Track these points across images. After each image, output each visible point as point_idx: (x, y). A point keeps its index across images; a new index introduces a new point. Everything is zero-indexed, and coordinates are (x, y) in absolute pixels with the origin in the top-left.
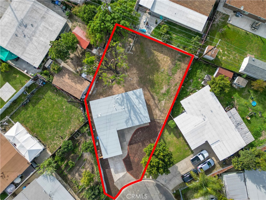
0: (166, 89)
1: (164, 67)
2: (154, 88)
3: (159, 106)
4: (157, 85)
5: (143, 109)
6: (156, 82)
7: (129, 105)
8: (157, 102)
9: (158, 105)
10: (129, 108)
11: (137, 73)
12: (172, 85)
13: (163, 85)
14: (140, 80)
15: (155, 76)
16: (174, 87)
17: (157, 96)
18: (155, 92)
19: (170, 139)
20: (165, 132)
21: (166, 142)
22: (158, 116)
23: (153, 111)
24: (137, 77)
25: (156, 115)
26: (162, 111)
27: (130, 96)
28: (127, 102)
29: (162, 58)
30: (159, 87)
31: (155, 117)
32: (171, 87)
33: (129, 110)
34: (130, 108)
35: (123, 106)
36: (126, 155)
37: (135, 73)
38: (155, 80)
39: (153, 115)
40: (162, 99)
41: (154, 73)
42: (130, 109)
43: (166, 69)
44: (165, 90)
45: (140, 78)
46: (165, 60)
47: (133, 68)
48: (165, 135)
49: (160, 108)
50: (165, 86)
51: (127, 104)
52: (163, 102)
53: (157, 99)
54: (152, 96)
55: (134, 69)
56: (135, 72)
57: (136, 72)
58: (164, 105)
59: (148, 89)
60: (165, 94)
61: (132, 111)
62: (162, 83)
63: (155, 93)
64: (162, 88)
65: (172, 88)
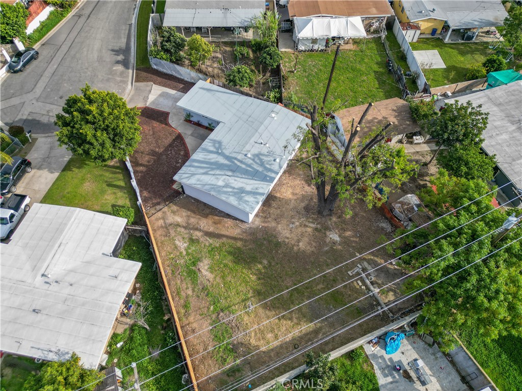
0: (203, 276)
1: (255, 317)
2: (230, 253)
3: (185, 232)
4: (230, 264)
5: (210, 182)
6: (239, 267)
7: (243, 166)
8: (197, 234)
9: (187, 231)
10: (238, 164)
11: (295, 248)
12: (198, 297)
13: (215, 278)
14: (274, 240)
15: (254, 278)
16: (187, 297)
17: (207, 244)
18: (219, 249)
19: (106, 200)
20: (128, 200)
21: (111, 188)
22: (168, 214)
23: (189, 213)
24: (287, 240)
25: (174, 212)
26: (169, 228)
27: (259, 182)
28: (253, 168)
29: (280, 333)
30: (222, 266)
31: (175, 208)
32: (193, 291)
33: (233, 160)
34: (236, 164)
35: (252, 158)
36: (170, 121)
37: (299, 241)
38: (244, 271)
39: (181, 208)
40: (189, 249)
41: (262, 281)
42: (233, 162)
43: (246, 318)
44: (202, 271)
45: (278, 245)
46: (270, 336)
47: (313, 249)
48: (122, 197)
49: (179, 229)
50: (211, 280)
51: (249, 166)
52: (182, 245)
53: (201, 239)
54: (219, 236)
55: (308, 248)
56: (301, 244)
57: (298, 246)
58: (177, 242)
59: (241, 239)
60: (194, 264)
61: (226, 162)
62: (223, 278)
63: (218, 245)
64: (211, 269)
65: (190, 292)
